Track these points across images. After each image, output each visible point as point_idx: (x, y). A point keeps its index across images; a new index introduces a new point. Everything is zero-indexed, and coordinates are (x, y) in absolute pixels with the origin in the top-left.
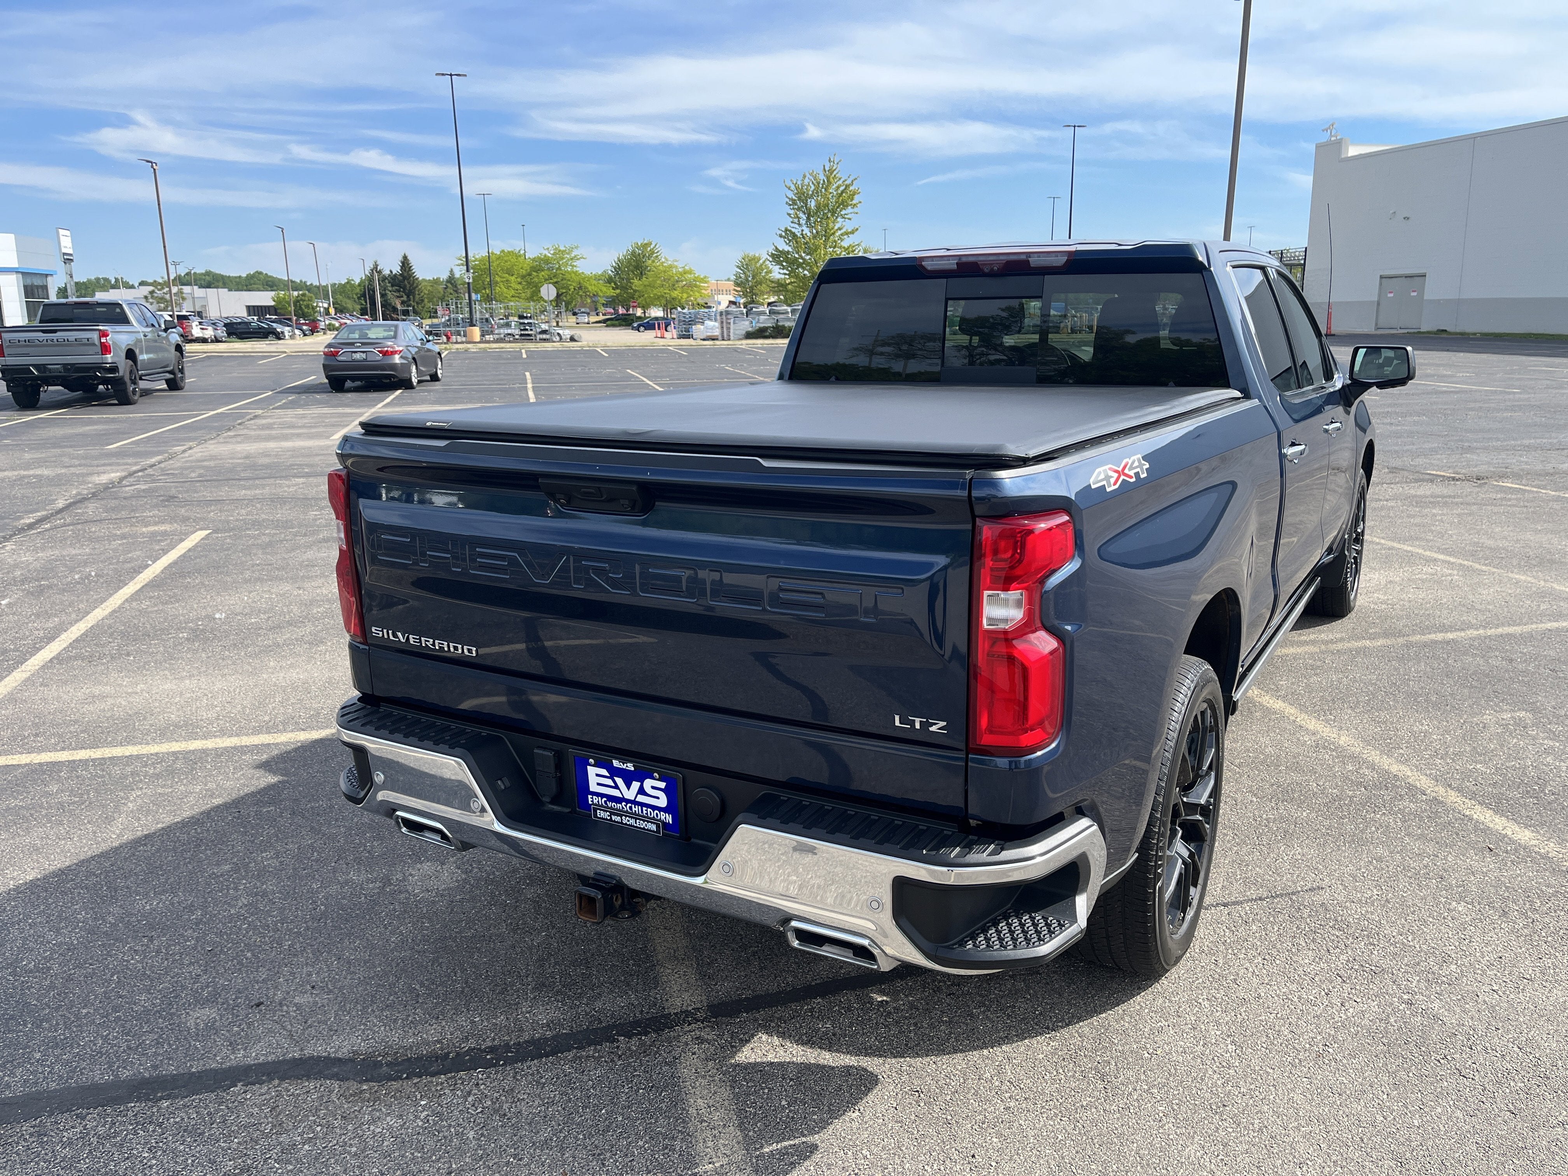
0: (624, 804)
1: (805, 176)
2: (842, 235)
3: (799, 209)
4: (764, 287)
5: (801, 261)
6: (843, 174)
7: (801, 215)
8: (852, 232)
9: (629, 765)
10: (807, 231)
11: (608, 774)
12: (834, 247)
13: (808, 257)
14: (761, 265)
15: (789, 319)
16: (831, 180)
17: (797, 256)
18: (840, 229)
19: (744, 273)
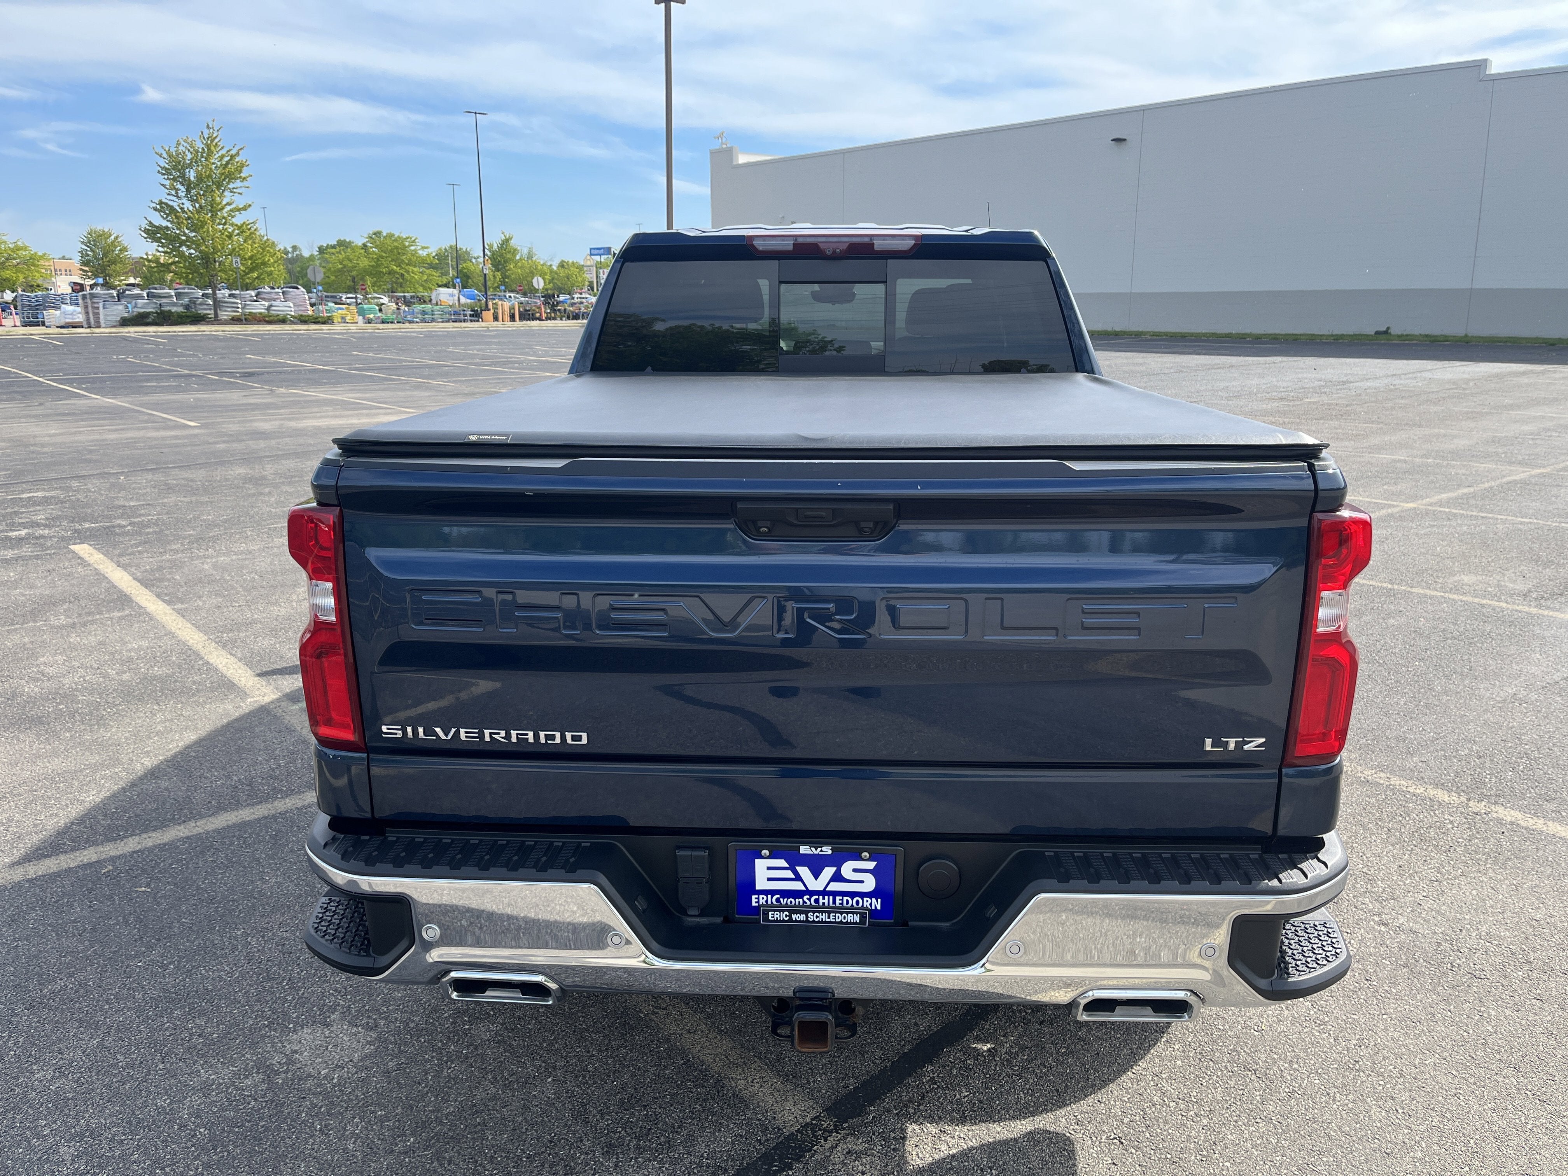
0: (805, 898)
1: (179, 144)
2: (231, 210)
3: (174, 179)
4: (118, 267)
5: (184, 238)
6: (226, 144)
7: (179, 186)
8: (245, 208)
9: (824, 848)
10: (188, 205)
11: (787, 866)
12: (225, 224)
13: (193, 234)
14: (113, 242)
15: (174, 304)
16: (212, 148)
17: (178, 232)
18: (228, 204)
19: (92, 250)
